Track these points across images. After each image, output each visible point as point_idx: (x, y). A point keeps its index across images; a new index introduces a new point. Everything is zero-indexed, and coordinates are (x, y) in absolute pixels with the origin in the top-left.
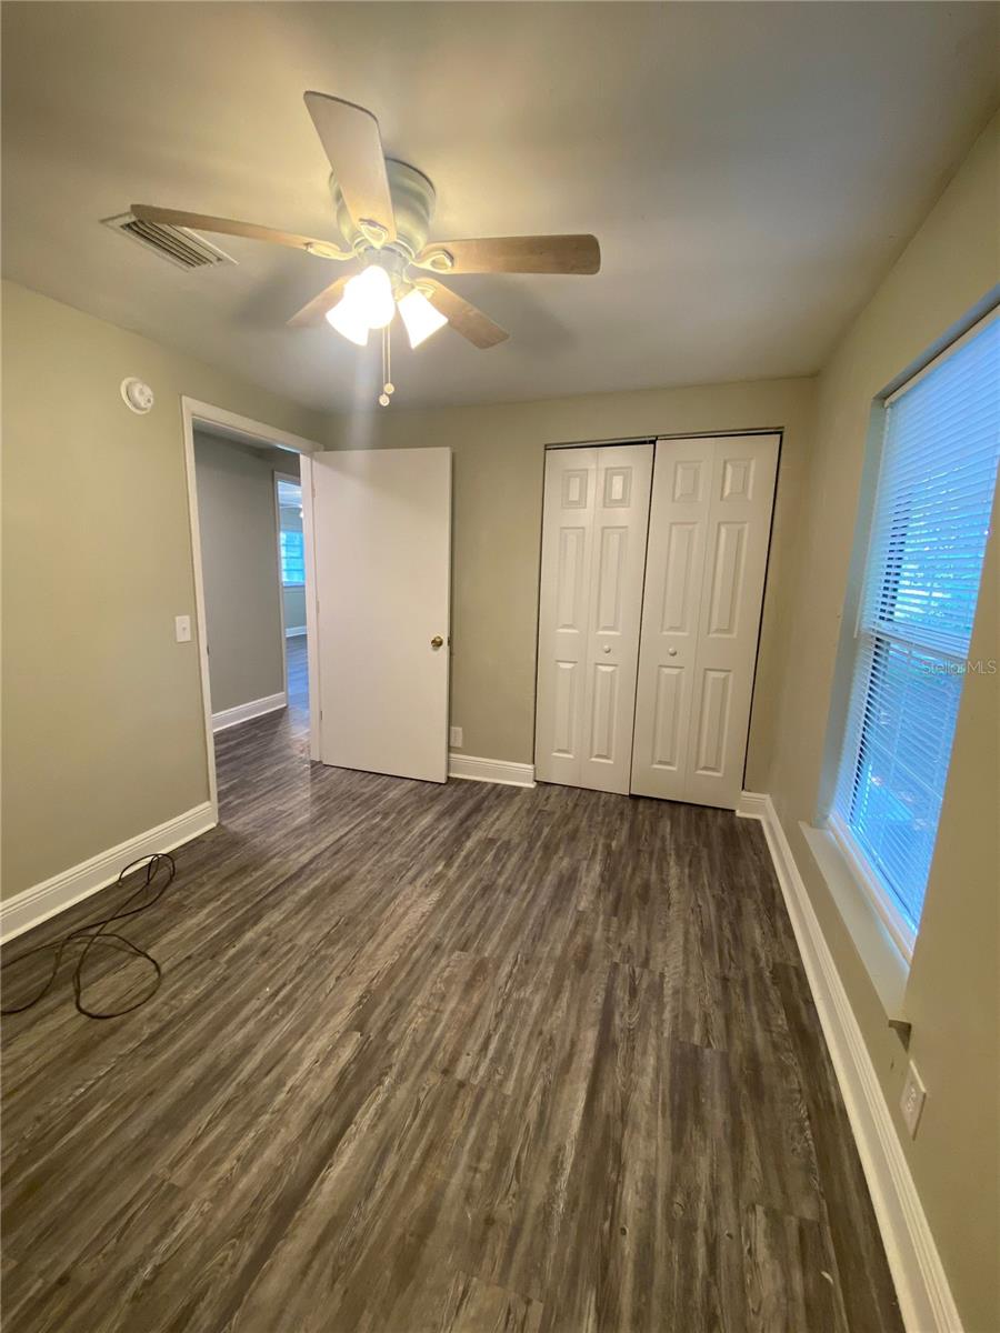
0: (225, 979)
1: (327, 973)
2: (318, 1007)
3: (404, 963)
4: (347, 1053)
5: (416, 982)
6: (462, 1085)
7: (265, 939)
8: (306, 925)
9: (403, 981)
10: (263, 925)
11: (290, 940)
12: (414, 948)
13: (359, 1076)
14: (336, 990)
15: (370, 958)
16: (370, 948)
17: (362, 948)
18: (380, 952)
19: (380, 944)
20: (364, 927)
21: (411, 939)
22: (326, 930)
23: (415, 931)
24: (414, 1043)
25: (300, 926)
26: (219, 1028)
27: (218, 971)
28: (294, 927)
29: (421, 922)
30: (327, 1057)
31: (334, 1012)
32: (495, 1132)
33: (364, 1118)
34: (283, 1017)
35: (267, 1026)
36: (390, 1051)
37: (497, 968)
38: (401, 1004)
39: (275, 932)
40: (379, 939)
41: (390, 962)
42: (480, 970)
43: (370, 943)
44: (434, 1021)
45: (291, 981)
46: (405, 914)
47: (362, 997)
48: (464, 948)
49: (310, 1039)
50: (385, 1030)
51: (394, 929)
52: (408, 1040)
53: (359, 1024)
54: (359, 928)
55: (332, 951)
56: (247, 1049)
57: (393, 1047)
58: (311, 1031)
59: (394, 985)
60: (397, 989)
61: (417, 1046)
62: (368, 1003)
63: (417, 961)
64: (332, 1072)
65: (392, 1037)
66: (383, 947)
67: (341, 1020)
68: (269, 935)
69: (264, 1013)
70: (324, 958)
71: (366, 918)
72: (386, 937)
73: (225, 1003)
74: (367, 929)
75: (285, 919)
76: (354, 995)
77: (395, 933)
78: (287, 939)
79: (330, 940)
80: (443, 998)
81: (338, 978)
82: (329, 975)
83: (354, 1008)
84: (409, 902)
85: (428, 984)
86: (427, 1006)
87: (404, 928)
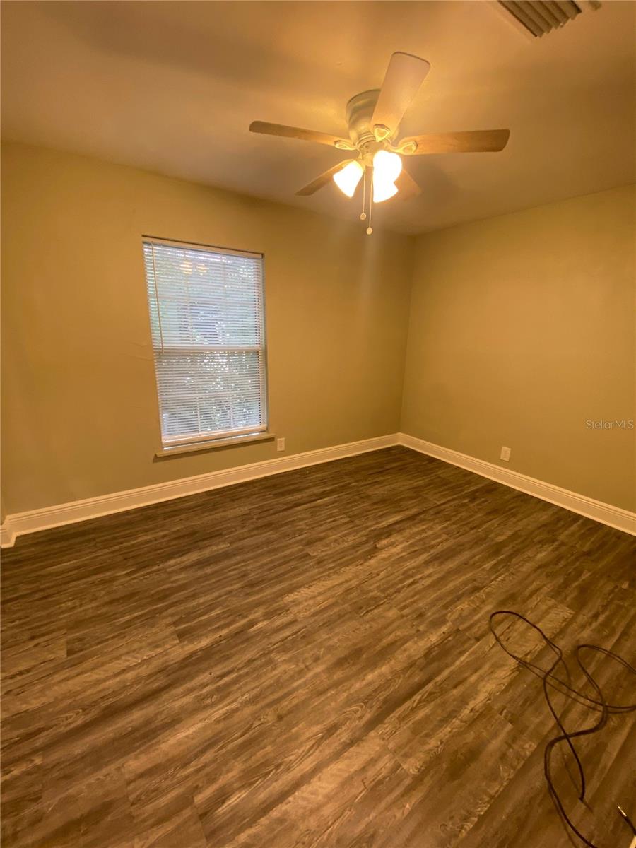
0: (446, 607)
1: (383, 581)
2: (392, 565)
3: (342, 563)
4: (384, 542)
5: (342, 552)
6: (349, 517)
7: (422, 628)
8: (389, 625)
9: (348, 556)
10: (423, 645)
11: (403, 616)
12: (330, 569)
13: (382, 534)
14: (381, 569)
15: (357, 576)
16: (354, 583)
17: (358, 585)
18: (350, 577)
19: (347, 581)
20: (351, 599)
21: (329, 575)
22: (376, 611)
23: (323, 579)
24: (357, 533)
25: (395, 625)
26: (442, 578)
27: (452, 617)
28: (399, 627)
29: (315, 582)
30: (392, 545)
31: (384, 559)
32: (348, 507)
33: (384, 524)
34: (410, 569)
35: (418, 569)
36: (368, 535)
37: (302, 540)
38: (354, 547)
39: (413, 631)
40: (346, 585)
41: (348, 568)
42: (309, 543)
43: (353, 586)
44: (345, 535)
45: (404, 586)
46: (320, 594)
47: (370, 559)
48: (307, 555)
49: (398, 554)
50: (366, 542)
51: (334, 587)
52: (359, 535)
53: (375, 550)
54: (354, 601)
55: (376, 593)
56: (427, 563)
57: (365, 536)
58: (397, 557)
59: (352, 556)
60: (352, 554)
61: (357, 532)
62: (368, 555)
63: (334, 561)
64: (392, 539)
65: (365, 539)
66: (347, 579)
67: (383, 555)
68: (418, 631)
69: (420, 576)
70: (383, 591)
71: (346, 605)
72: (341, 584)
73: (441, 591)
74: (351, 596)
75: (405, 640)
76: (372, 562)
77: (335, 584)
78: (405, 618)
79: (376, 602)
80: (335, 541)
81: (378, 574)
82: (382, 579)
83: (376, 556)
84: (311, 602)
85: (337, 548)
86: (343, 541)
87: (329, 583)
